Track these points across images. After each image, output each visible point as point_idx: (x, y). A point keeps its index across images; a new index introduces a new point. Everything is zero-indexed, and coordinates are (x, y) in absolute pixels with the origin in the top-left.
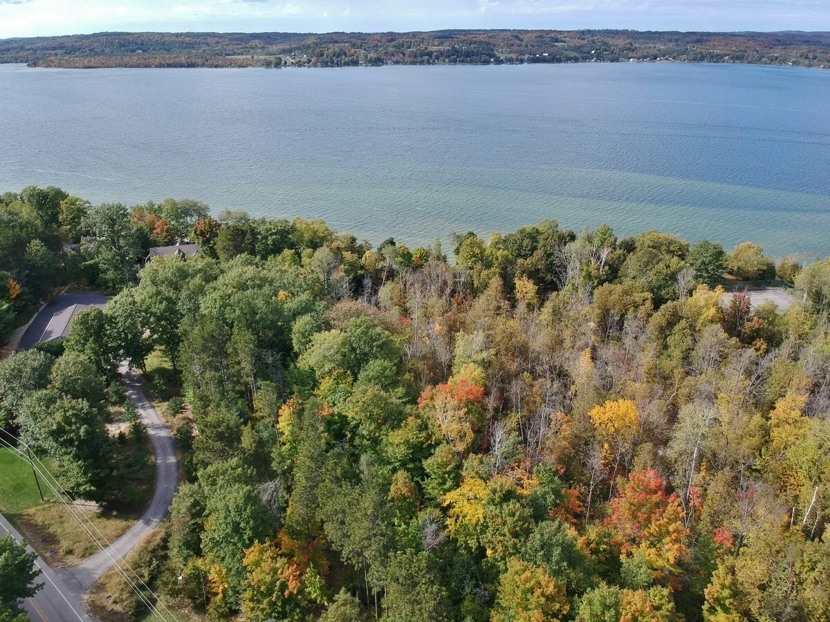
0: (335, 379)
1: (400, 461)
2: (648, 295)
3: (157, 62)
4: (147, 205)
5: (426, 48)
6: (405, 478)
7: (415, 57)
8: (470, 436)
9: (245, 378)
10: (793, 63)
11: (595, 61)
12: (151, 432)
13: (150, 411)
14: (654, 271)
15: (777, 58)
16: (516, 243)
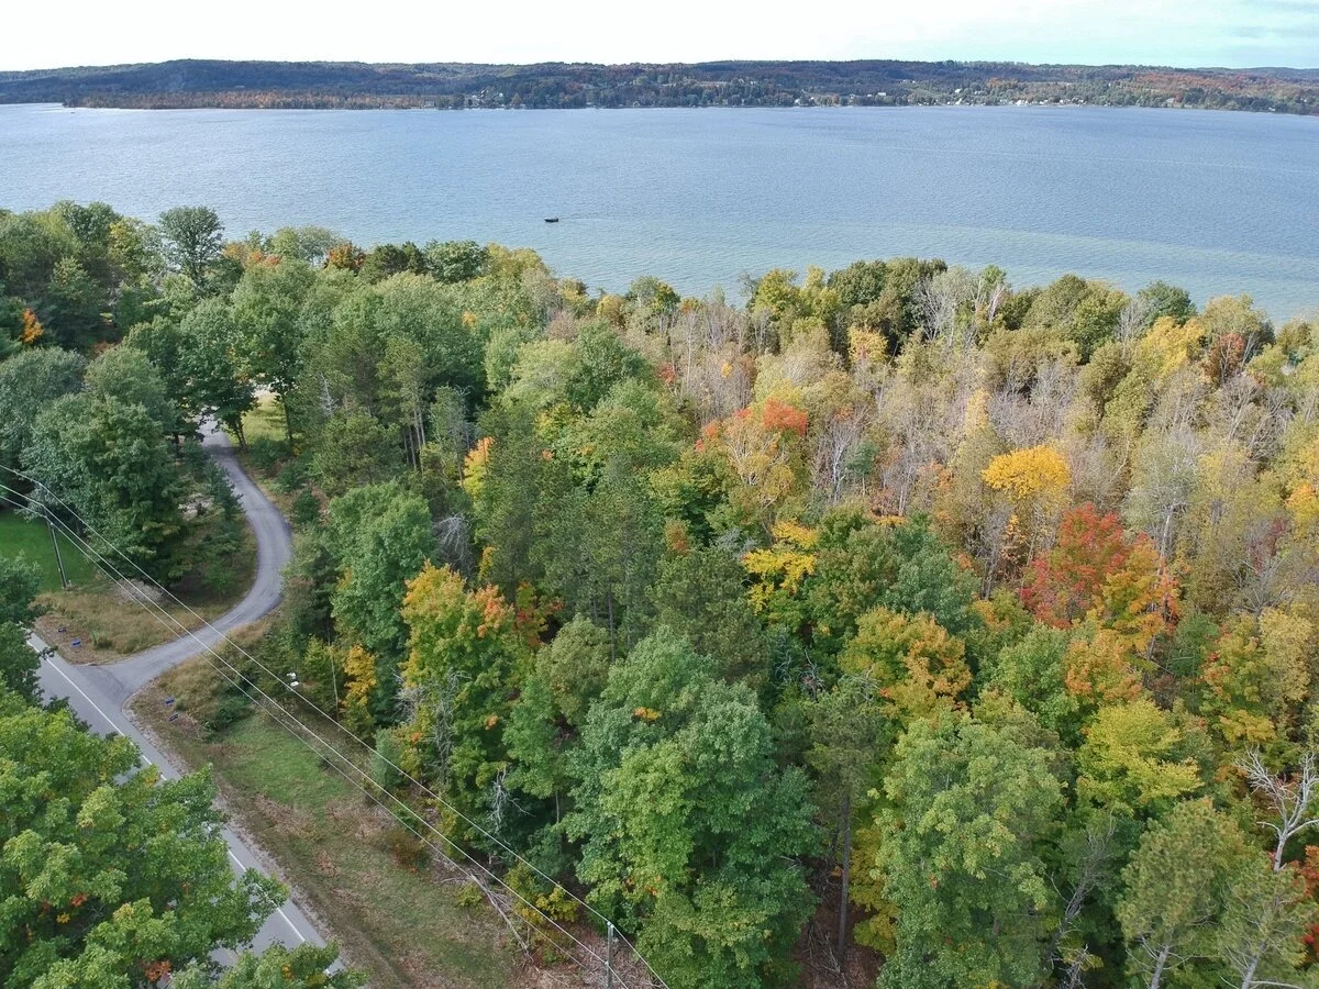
0: (556, 418)
2: (1072, 345)
3: (268, 99)
4: (251, 238)
5: (693, 84)
6: (678, 528)
7: (676, 96)
10: (1278, 109)
11: (961, 104)
14: (1080, 310)
15: (1251, 101)
16: (850, 282)
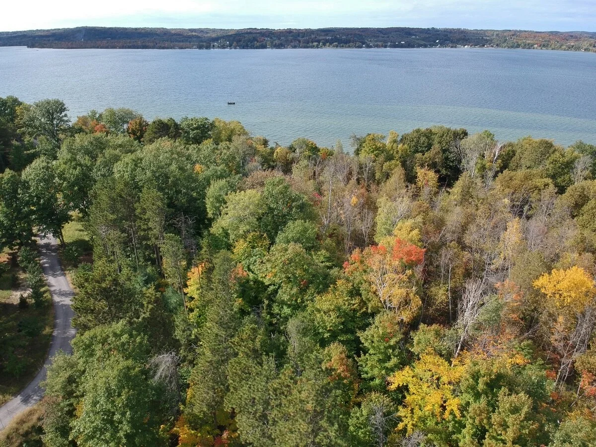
0: (250, 242)
1: (329, 331)
2: (549, 181)
3: (120, 44)
4: (90, 114)
5: (316, 37)
6: (341, 353)
7: (308, 43)
8: (417, 302)
9: (153, 239)
10: (585, 50)
11: (439, 47)
12: (56, 299)
13: (61, 278)
14: (551, 159)
15: (573, 46)
16: (413, 140)
